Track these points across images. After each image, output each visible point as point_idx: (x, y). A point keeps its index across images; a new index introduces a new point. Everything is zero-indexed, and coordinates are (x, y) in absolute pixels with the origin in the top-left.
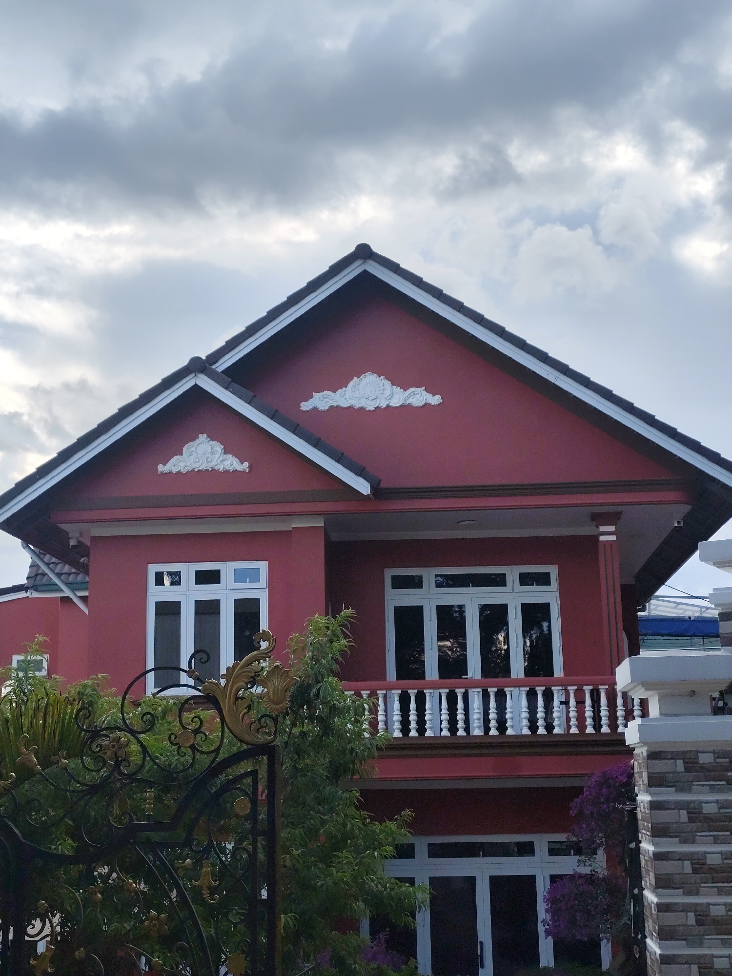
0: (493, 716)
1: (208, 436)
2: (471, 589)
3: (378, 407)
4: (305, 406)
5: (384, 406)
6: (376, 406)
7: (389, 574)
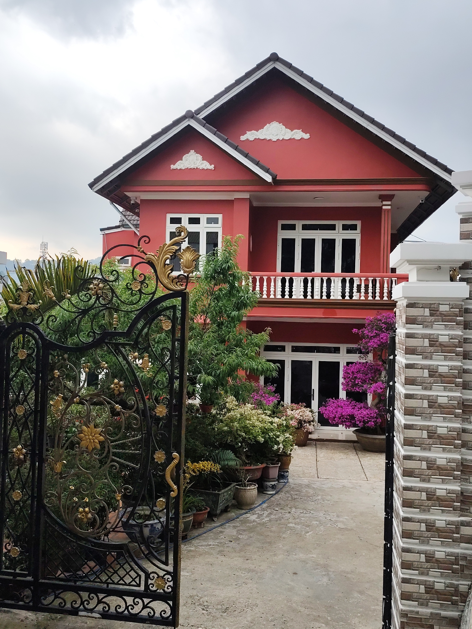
0: (325, 290)
1: (195, 151)
2: (319, 231)
3: (278, 139)
4: (243, 138)
5: (281, 139)
6: (277, 139)
7: (280, 223)
